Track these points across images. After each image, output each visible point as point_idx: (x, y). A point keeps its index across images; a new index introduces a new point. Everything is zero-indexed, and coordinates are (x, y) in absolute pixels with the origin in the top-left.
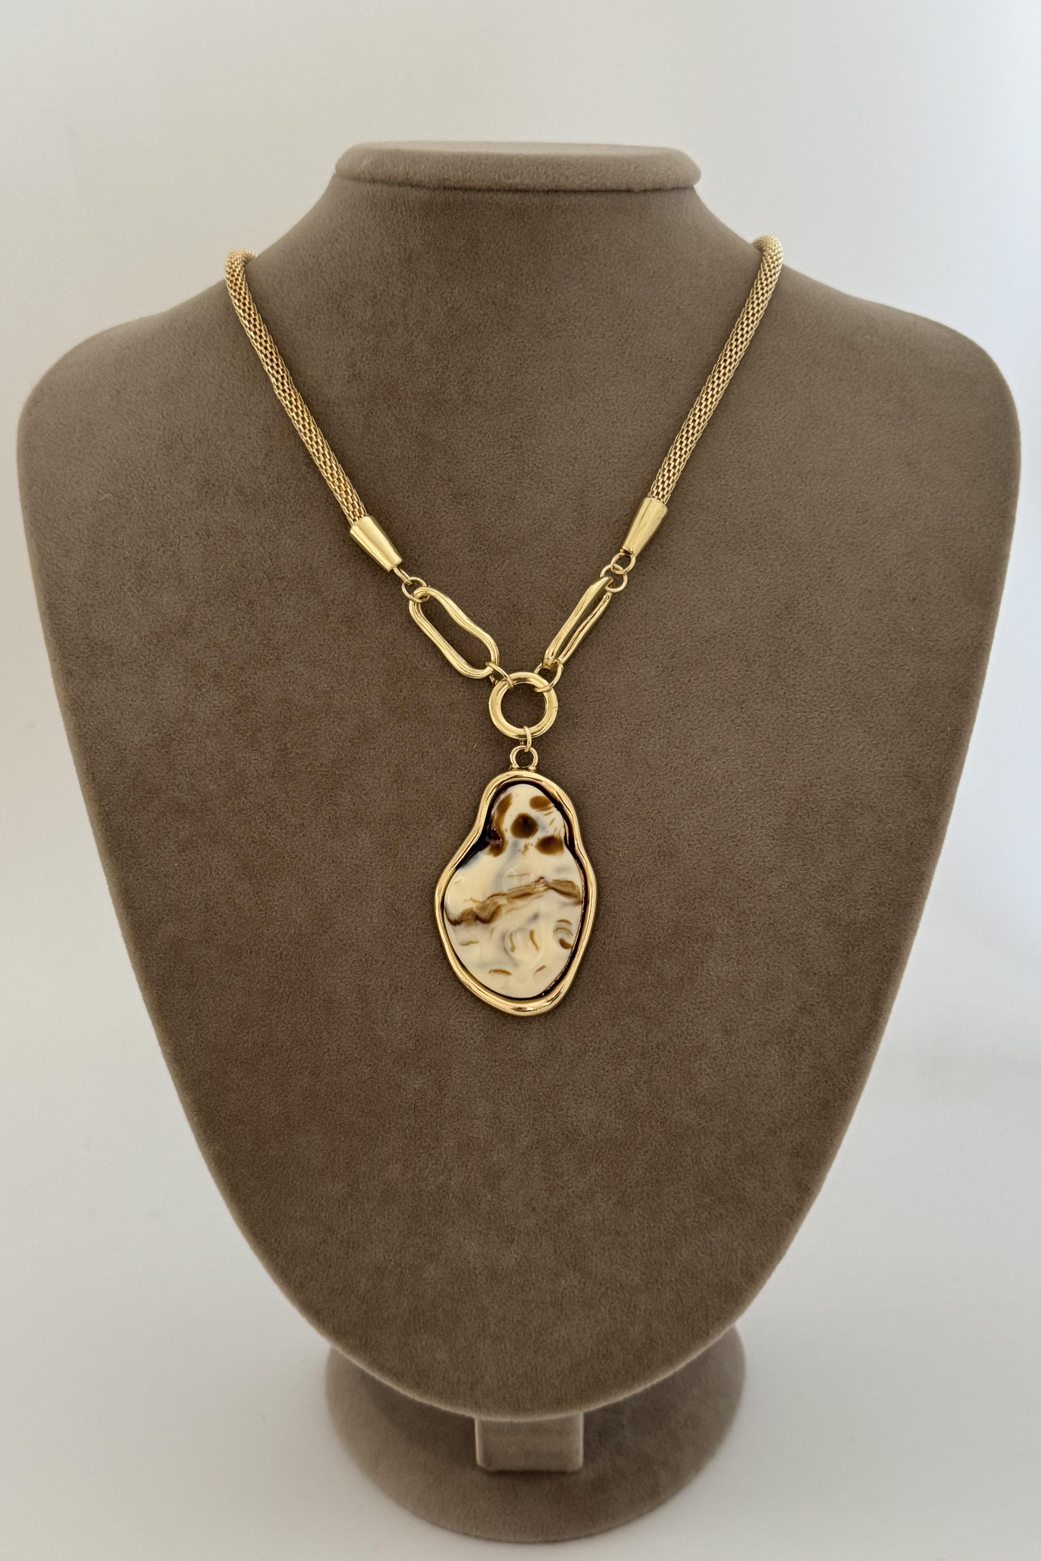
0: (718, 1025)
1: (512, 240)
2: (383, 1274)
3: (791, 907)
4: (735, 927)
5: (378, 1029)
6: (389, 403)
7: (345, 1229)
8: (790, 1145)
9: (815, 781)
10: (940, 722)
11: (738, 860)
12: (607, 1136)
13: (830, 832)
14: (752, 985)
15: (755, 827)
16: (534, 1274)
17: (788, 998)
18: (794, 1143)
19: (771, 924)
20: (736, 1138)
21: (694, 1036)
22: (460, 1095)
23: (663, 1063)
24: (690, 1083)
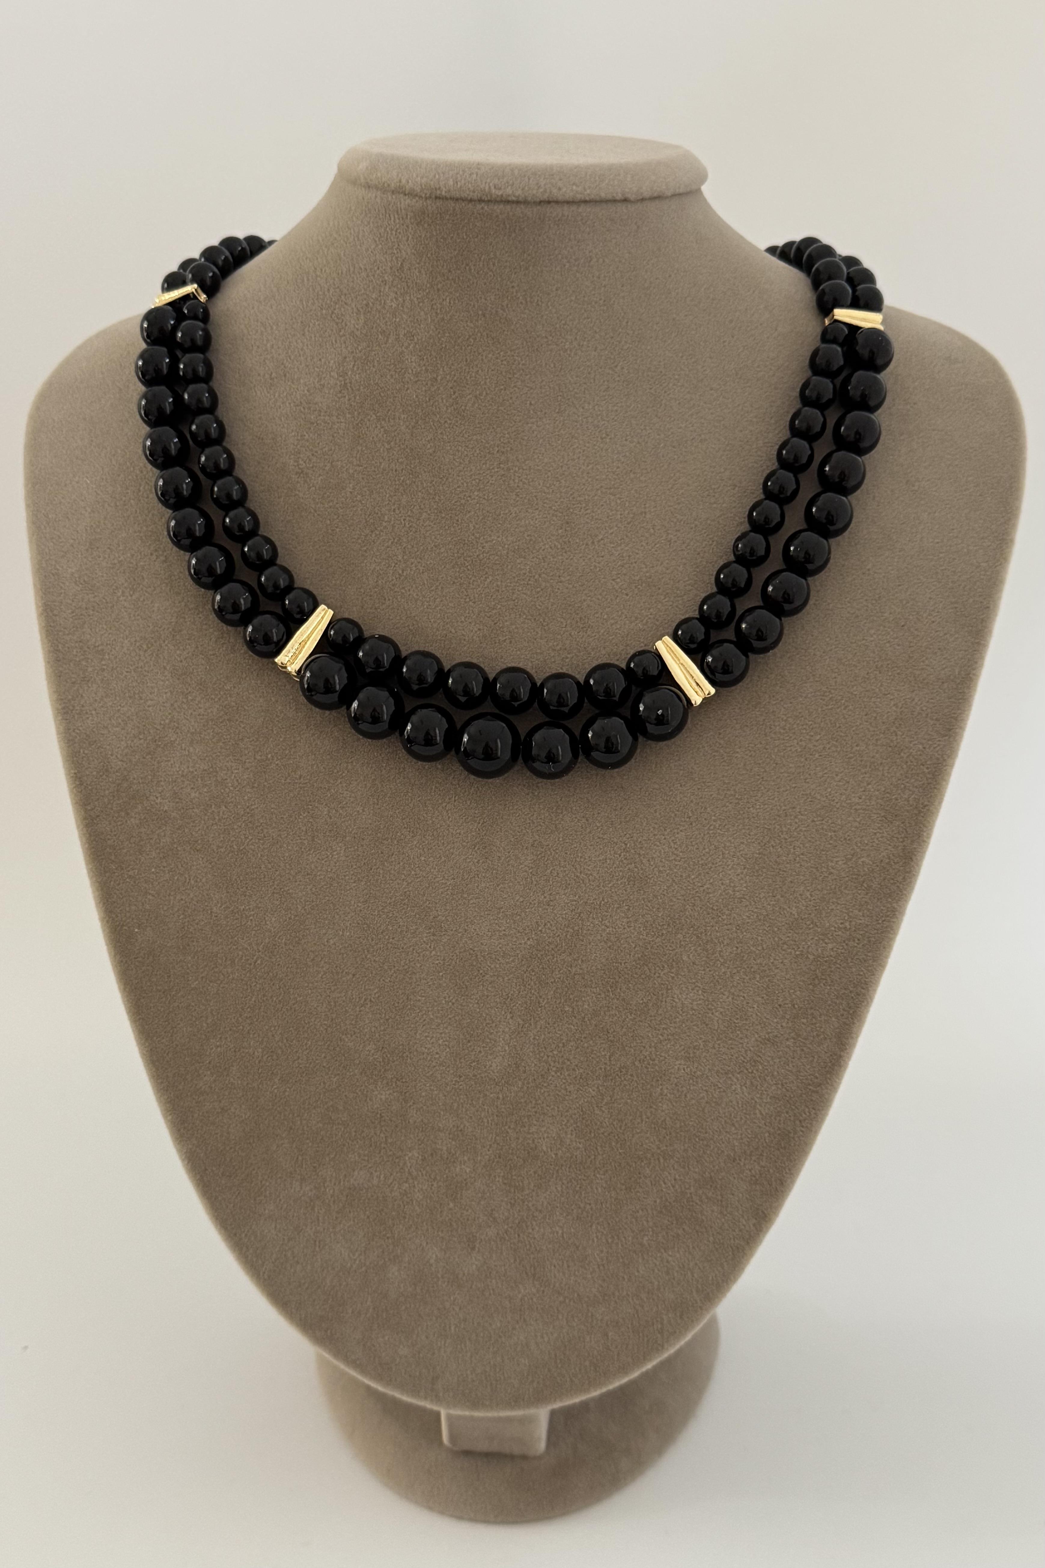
0: (680, 1052)
1: (504, 251)
2: (349, 1273)
3: (760, 938)
4: (702, 955)
5: (347, 1040)
6: (378, 415)
7: (311, 1229)
8: (749, 1173)
9: (790, 810)
10: (920, 755)
11: (708, 888)
12: (568, 1154)
13: (803, 864)
14: (717, 1014)
15: (726, 856)
16: (494, 1281)
17: (752, 1028)
18: (753, 1171)
19: (737, 954)
20: (696, 1163)
21: (657, 1062)
22: (425, 1107)
23: (625, 1085)
24: (651, 1107)
